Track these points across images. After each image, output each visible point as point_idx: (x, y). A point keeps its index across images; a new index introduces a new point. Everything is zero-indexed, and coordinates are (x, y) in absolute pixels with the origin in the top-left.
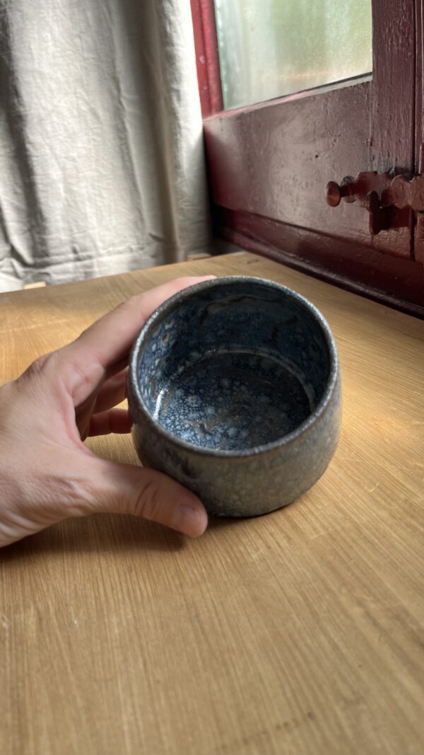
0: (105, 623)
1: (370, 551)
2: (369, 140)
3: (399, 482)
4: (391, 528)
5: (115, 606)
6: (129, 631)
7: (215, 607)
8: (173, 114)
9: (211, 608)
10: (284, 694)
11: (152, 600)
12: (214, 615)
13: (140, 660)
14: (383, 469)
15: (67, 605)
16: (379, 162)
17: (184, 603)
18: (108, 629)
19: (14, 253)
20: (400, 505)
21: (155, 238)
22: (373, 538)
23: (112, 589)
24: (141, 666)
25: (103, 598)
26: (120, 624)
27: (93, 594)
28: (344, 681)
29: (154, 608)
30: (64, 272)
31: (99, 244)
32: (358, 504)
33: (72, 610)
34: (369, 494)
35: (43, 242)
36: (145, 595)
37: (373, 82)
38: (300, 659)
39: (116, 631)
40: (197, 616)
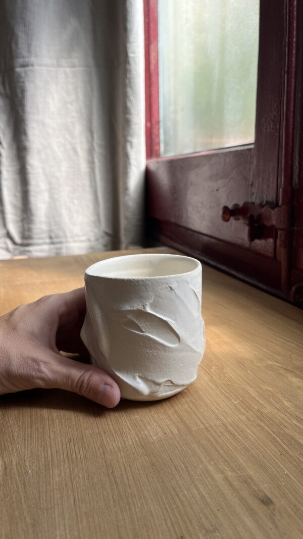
0: (50, 473)
1: (231, 440)
2: (250, 183)
3: (255, 398)
4: (247, 427)
5: (58, 463)
6: (65, 479)
7: (125, 467)
8: (126, 156)
9: (123, 468)
10: (166, 524)
11: (83, 461)
12: (124, 473)
13: (72, 498)
14: (245, 390)
15: (25, 461)
16: (256, 197)
17: (104, 464)
18: (51, 477)
19: (9, 235)
20: (254, 413)
21: (107, 234)
22: (234, 431)
23: (57, 453)
24: (72, 502)
25: (50, 458)
26: (60, 475)
27: (43, 455)
28: (207, 518)
29: (84, 466)
30: (42, 251)
31: (68, 234)
32: (227, 410)
33: (28, 464)
34: (234, 404)
35: (30, 230)
36: (79, 457)
37: (254, 149)
38: (179, 503)
39: (57, 479)
40: (112, 473)
